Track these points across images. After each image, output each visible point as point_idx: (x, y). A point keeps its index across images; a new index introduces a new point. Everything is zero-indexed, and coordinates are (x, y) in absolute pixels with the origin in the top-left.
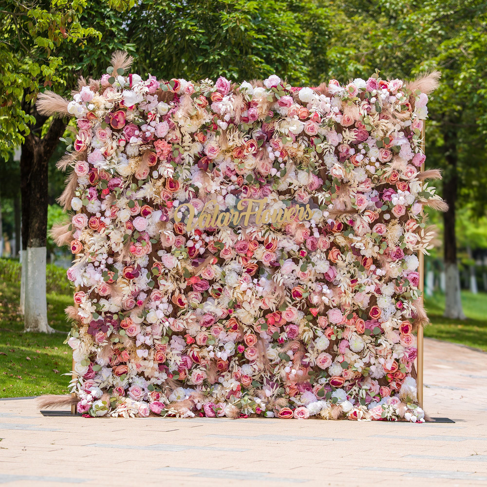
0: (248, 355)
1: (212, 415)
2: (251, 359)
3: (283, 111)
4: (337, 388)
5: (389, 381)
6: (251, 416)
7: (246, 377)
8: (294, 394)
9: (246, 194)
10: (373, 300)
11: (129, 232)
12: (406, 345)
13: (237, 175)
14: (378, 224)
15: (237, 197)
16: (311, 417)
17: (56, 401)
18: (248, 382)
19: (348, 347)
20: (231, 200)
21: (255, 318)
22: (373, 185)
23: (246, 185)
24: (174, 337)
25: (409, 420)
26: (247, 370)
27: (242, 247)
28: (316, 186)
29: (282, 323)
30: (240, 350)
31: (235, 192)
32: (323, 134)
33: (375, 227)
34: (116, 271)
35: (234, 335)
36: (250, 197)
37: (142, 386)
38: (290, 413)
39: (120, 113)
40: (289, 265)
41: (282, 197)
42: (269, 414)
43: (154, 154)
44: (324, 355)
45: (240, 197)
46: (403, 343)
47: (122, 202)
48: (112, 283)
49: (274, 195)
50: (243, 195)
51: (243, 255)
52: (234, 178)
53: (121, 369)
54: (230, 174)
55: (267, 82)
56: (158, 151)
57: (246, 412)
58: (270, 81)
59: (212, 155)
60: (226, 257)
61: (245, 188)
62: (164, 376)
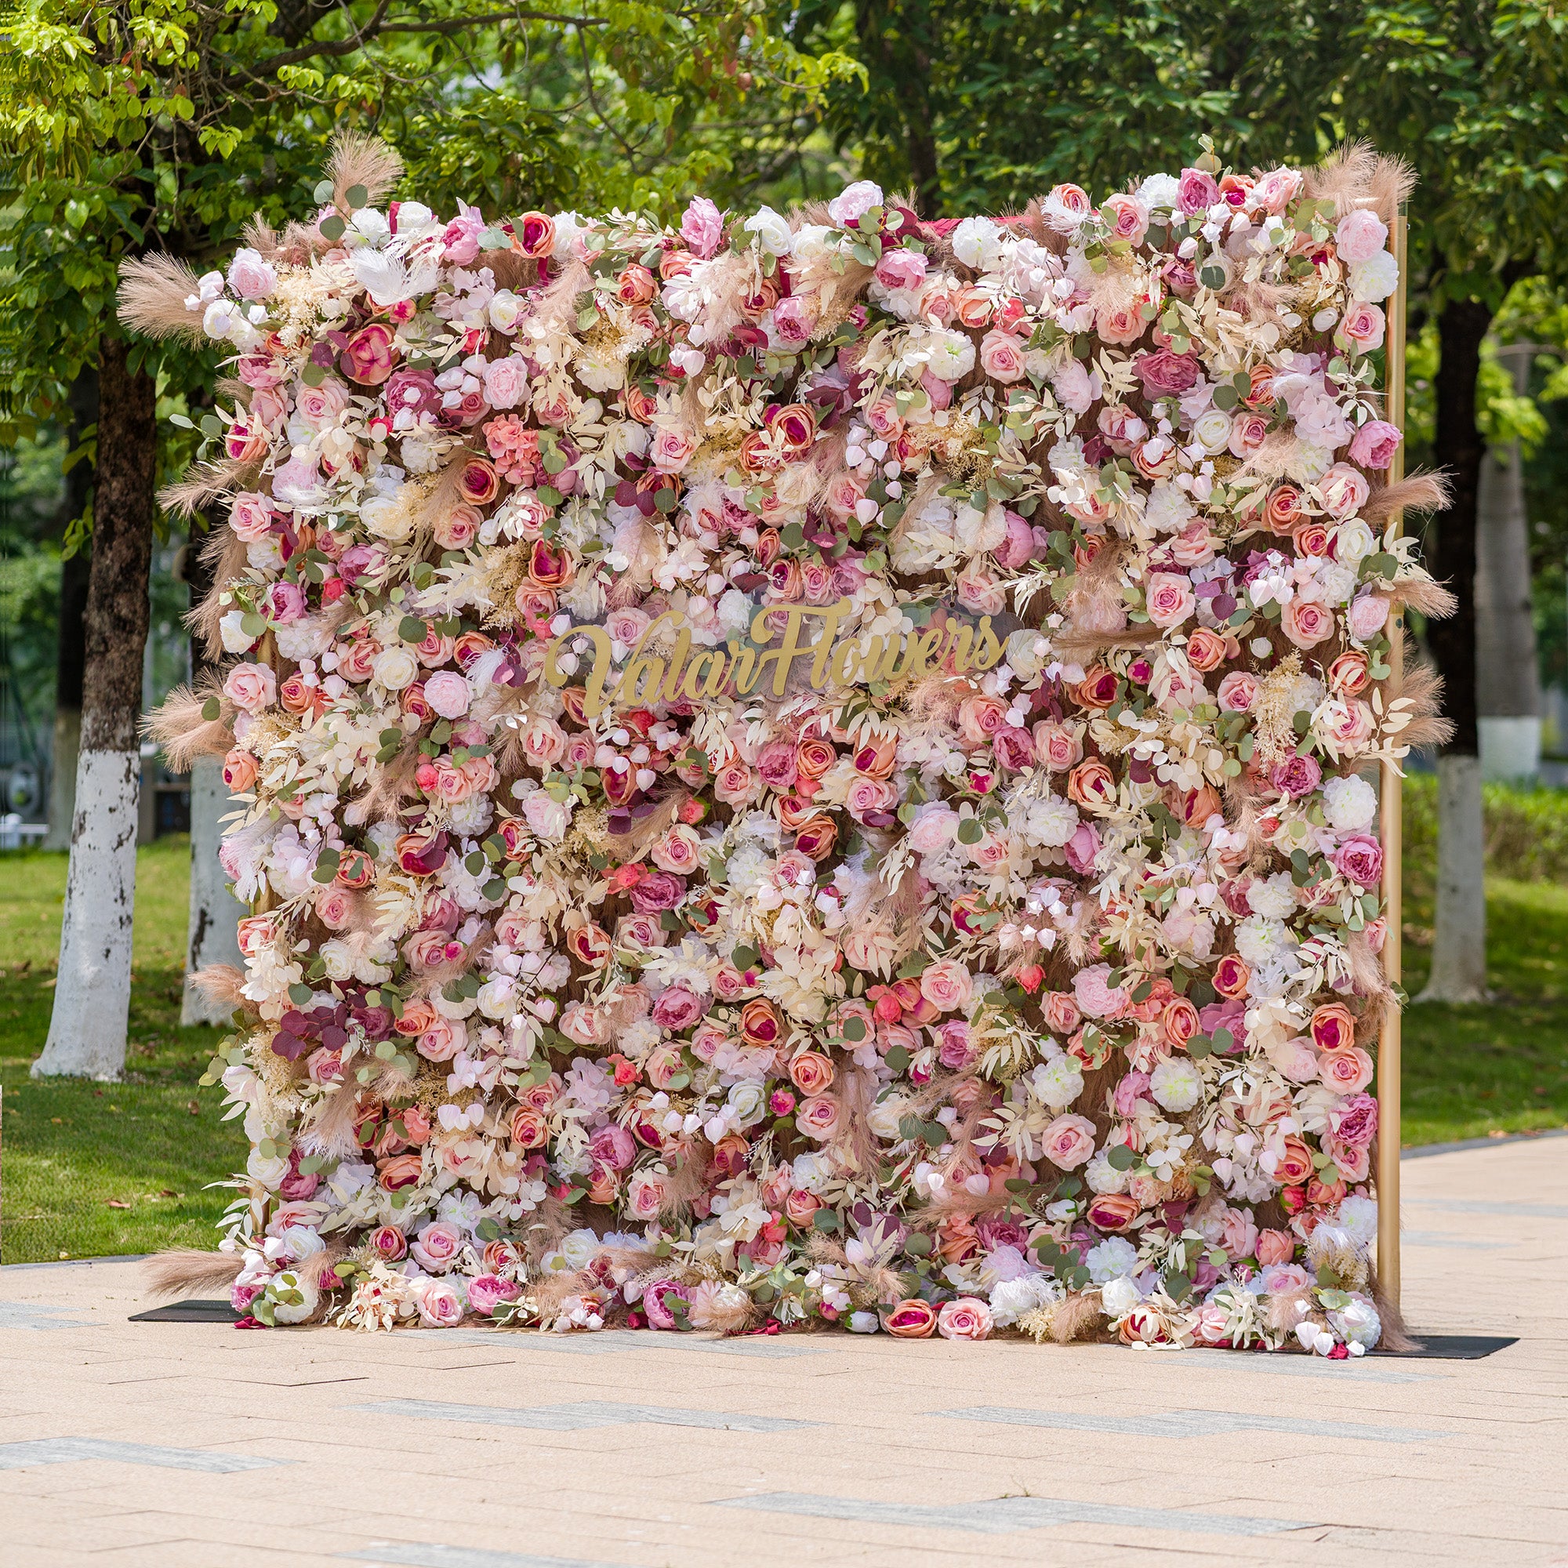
0: (807, 1124)
1: (666, 1322)
2: (819, 1136)
3: (898, 302)
4: (1106, 1236)
5: (1290, 1210)
6: (798, 1326)
7: (801, 1195)
8: (961, 1253)
9: (781, 588)
10: (1224, 937)
11: (413, 722)
12: (1340, 1087)
13: (761, 527)
14: (1234, 676)
15: (757, 601)
16: (996, 1333)
17: (197, 1270)
18: (806, 1212)
19: (1146, 1095)
20: (736, 608)
21: (828, 1002)
22: (1217, 543)
23: (786, 557)
24: (579, 1062)
25: (1307, 1347)
26: (808, 1172)
27: (776, 765)
28: (1017, 554)
29: (926, 1015)
30: (781, 1106)
31: (749, 584)
32: (1042, 374)
33: (1224, 685)
34: (373, 852)
35: (764, 1058)
36: (800, 598)
37: (467, 1225)
38: (924, 1318)
39: (376, 334)
40: (931, 821)
41: (904, 595)
42: (860, 1320)
43: (484, 466)
44: (1068, 1125)
45: (764, 599)
46: (1330, 1079)
47: (387, 625)
48: (361, 890)
49: (877, 590)
50: (773, 592)
51: (784, 791)
52: (749, 537)
53: (399, 1169)
54: (738, 525)
55: (838, 209)
56: (496, 454)
57: (783, 1316)
58: (849, 201)
59: (670, 461)
60: (733, 798)
61: (781, 571)
62: (536, 1191)
